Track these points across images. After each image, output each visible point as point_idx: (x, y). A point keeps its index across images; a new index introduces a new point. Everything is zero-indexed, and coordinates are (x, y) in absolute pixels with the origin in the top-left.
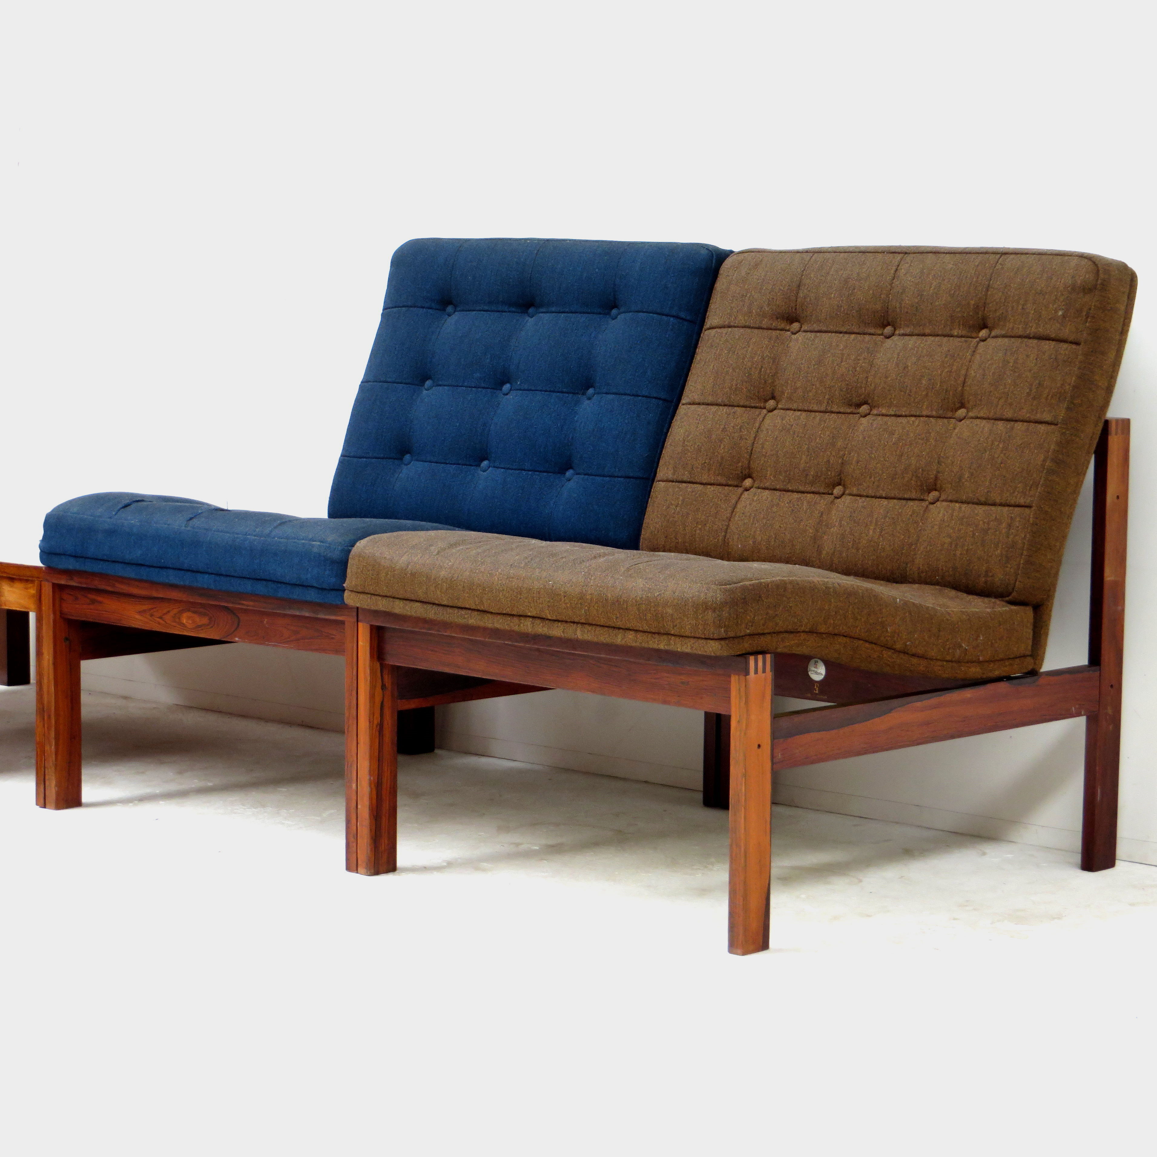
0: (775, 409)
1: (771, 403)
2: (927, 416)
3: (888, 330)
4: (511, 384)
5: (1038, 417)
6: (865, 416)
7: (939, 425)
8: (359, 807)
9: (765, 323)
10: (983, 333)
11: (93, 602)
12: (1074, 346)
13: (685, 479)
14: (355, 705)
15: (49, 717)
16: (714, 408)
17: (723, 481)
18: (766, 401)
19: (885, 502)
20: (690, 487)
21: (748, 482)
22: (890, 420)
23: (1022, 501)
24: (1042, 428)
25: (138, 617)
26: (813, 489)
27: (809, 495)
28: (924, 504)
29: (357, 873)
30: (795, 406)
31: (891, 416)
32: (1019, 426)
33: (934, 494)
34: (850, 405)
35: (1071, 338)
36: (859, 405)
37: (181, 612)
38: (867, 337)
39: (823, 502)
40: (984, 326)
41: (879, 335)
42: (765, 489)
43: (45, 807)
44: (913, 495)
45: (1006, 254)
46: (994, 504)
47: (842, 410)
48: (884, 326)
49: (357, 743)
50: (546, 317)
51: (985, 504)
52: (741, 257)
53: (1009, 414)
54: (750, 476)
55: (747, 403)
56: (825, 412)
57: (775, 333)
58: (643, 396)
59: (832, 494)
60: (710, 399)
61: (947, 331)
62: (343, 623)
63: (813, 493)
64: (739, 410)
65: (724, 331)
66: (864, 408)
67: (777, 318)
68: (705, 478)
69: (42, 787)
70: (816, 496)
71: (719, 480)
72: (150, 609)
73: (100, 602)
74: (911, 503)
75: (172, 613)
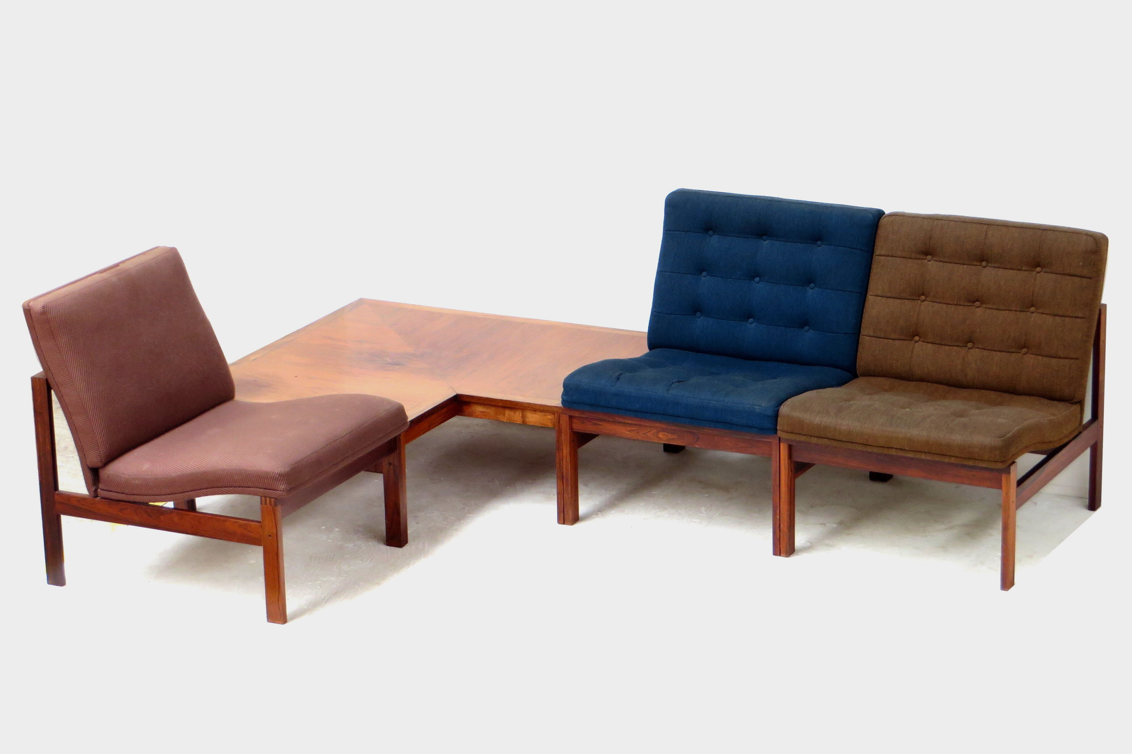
0: (925, 300)
1: (923, 297)
2: (1015, 311)
3: (984, 263)
4: (760, 278)
5: (1076, 315)
6: (979, 307)
7: (1022, 315)
8: (781, 526)
9: (913, 255)
10: (1038, 269)
11: (596, 424)
12: (1089, 280)
13: (882, 336)
14: (778, 480)
15: (567, 480)
16: (892, 300)
17: (903, 338)
18: (919, 296)
19: (999, 353)
20: (886, 341)
21: (917, 338)
22: (995, 312)
23: (1074, 356)
24: (1079, 320)
25: (628, 433)
26: (956, 344)
27: (955, 347)
28: (1021, 355)
29: (780, 556)
30: (938, 301)
31: (994, 309)
32: (1067, 319)
33: (1025, 350)
34: (969, 301)
35: (1088, 275)
36: (974, 302)
37: (658, 432)
38: (973, 267)
39: (963, 351)
40: (1039, 266)
41: (979, 266)
42: (929, 343)
43: (564, 524)
44: (1014, 350)
45: (1045, 230)
46: (1060, 358)
47: (966, 304)
48: (982, 261)
49: (780, 498)
50: (777, 243)
51: (1055, 357)
52: (892, 218)
53: (1061, 313)
54: (917, 335)
55: (910, 298)
56: (957, 305)
57: (918, 261)
58: (848, 291)
59: (967, 347)
60: (889, 295)
61: (1020, 268)
62: (771, 442)
63: (957, 346)
64: (906, 301)
65: (890, 258)
66: (977, 304)
67: (919, 253)
68: (893, 336)
69: (562, 515)
70: (959, 348)
71: (901, 337)
72: (636, 430)
73: (601, 425)
74: (1013, 354)
75: (652, 432)
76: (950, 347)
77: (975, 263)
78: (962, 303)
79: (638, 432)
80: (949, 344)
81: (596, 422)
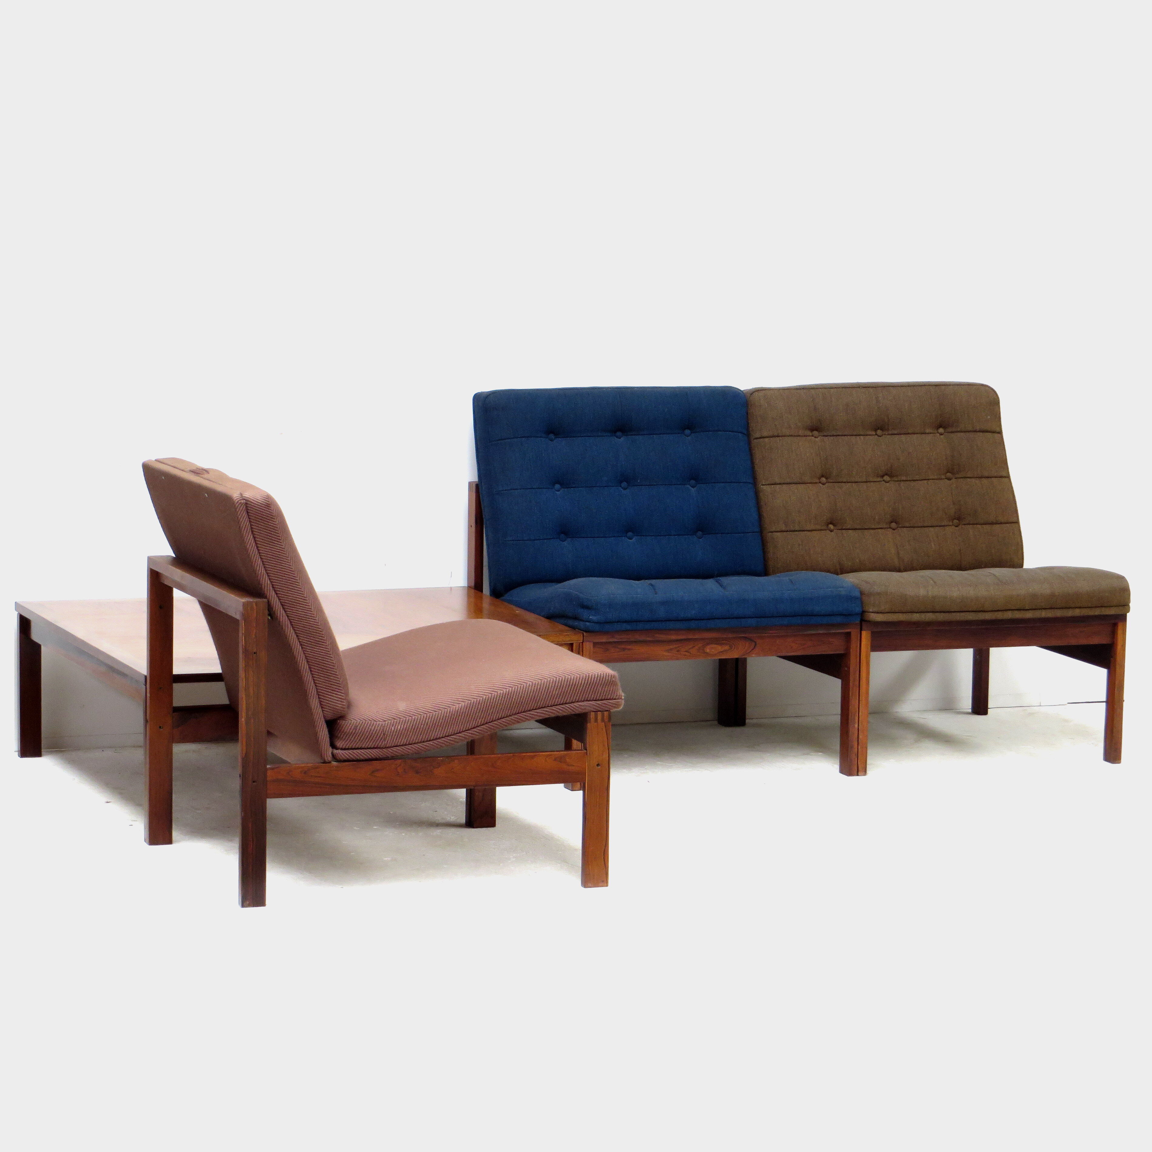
0: (826, 483)
1: (823, 479)
2: (933, 479)
4: (628, 482)
8: (860, 737)
9: (802, 432)
10: (942, 430)
14: (858, 678)
17: (820, 527)
18: (820, 478)
19: (931, 529)
21: (832, 526)
22: (911, 484)
25: (665, 654)
26: (880, 526)
27: (879, 530)
30: (844, 480)
31: (909, 481)
33: (956, 521)
34: (877, 476)
35: (997, 430)
36: (883, 476)
37: (705, 645)
38: (870, 437)
39: (888, 533)
40: (942, 427)
44: (946, 523)
46: (1001, 523)
47: (875, 480)
48: (876, 429)
51: (996, 524)
52: (762, 394)
54: (831, 523)
56: (867, 482)
59: (891, 527)
61: (923, 431)
62: (850, 633)
63: (881, 528)
66: (887, 478)
67: (806, 429)
68: (810, 527)
70: (883, 530)
71: (818, 527)
72: (676, 648)
73: (629, 649)
74: (947, 528)
75: (697, 647)
76: (874, 531)
77: (870, 433)
78: (871, 479)
79: (678, 651)
80: (873, 527)
81: (623, 647)
